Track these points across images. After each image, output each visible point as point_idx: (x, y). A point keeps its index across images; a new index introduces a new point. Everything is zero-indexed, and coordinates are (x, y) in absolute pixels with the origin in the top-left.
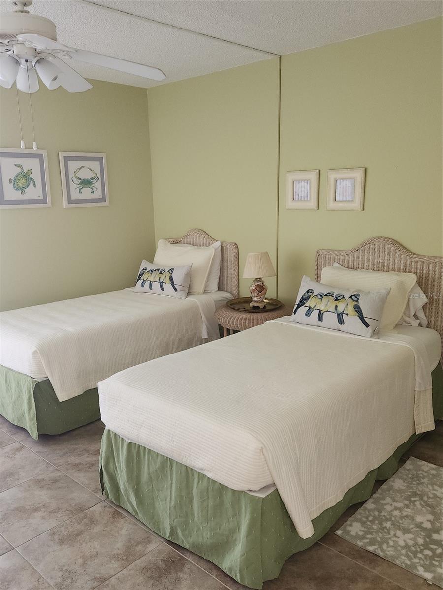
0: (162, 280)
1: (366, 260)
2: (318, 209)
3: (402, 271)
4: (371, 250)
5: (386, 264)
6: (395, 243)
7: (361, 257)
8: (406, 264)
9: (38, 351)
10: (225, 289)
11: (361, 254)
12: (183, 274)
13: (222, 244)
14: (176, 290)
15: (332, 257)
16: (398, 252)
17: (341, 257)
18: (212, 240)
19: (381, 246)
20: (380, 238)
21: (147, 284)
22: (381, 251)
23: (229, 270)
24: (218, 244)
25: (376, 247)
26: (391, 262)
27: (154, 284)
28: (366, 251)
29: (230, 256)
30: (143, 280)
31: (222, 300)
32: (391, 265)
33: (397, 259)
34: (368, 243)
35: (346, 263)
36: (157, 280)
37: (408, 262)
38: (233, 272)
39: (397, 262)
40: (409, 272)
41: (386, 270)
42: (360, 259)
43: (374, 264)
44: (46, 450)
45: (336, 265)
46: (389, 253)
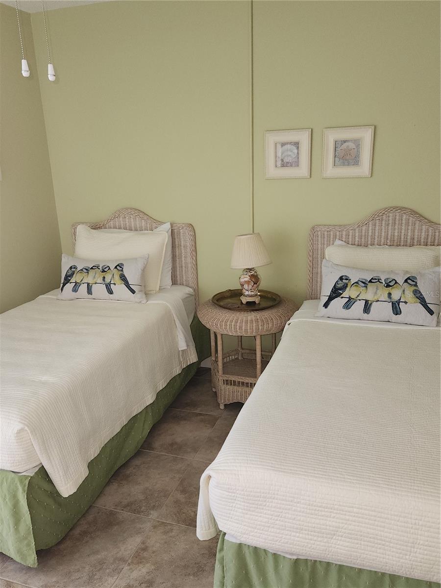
0: (108, 280)
1: (377, 234)
2: (311, 177)
3: (422, 243)
4: (384, 222)
5: (402, 237)
6: (414, 213)
7: (370, 231)
8: (428, 235)
9: (26, 428)
10: (179, 282)
11: (370, 228)
12: (140, 270)
13: (172, 225)
14: (133, 292)
15: (332, 233)
16: (417, 223)
17: (344, 233)
18: (155, 221)
19: (397, 218)
20: (396, 208)
21: (83, 288)
22: (397, 222)
23: (183, 259)
24: (167, 226)
25: (391, 218)
26: (409, 234)
27: (95, 288)
28: (377, 224)
29: (185, 240)
30: (76, 283)
31: (187, 298)
32: (409, 238)
33: (416, 231)
34: (381, 214)
35: (350, 240)
36: (100, 280)
37: (430, 234)
38: (189, 260)
39: (416, 234)
40: (431, 245)
41: (402, 244)
42: (370, 234)
43: (387, 239)
44: (54, 579)
45: (338, 242)
46: (407, 224)
